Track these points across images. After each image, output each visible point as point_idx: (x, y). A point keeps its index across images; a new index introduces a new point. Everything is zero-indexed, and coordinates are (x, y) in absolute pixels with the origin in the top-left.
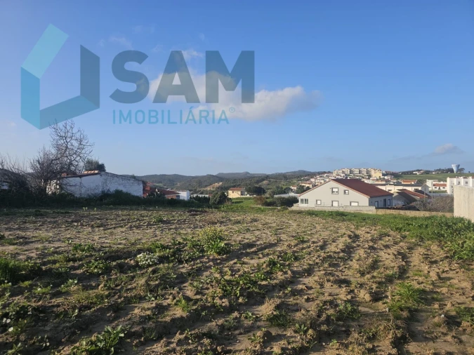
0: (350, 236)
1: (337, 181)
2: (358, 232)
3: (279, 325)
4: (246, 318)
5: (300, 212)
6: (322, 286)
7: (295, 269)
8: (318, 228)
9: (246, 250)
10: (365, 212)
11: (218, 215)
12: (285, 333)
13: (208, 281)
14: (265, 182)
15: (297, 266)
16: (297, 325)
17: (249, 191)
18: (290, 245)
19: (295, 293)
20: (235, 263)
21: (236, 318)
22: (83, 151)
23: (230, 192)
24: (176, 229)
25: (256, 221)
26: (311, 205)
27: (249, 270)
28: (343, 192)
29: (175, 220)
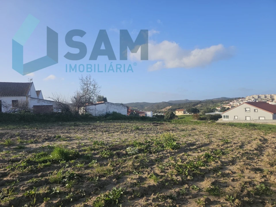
0: (260, 140)
1: (249, 103)
2: (266, 137)
3: (215, 195)
4: (193, 189)
5: (223, 124)
6: (242, 172)
7: (223, 160)
8: (237, 134)
9: (189, 147)
10: (270, 124)
11: (170, 126)
12: (219, 200)
13: (168, 165)
14: (198, 105)
15: (224, 158)
16: (227, 196)
17: (189, 111)
18: (218, 145)
19: (223, 175)
20: (183, 155)
21: (186, 188)
22: (96, 91)
23: (177, 112)
24: (146, 133)
25: (194, 129)
26: (230, 120)
27: (193, 159)
28: (254, 110)
29: (145, 128)
